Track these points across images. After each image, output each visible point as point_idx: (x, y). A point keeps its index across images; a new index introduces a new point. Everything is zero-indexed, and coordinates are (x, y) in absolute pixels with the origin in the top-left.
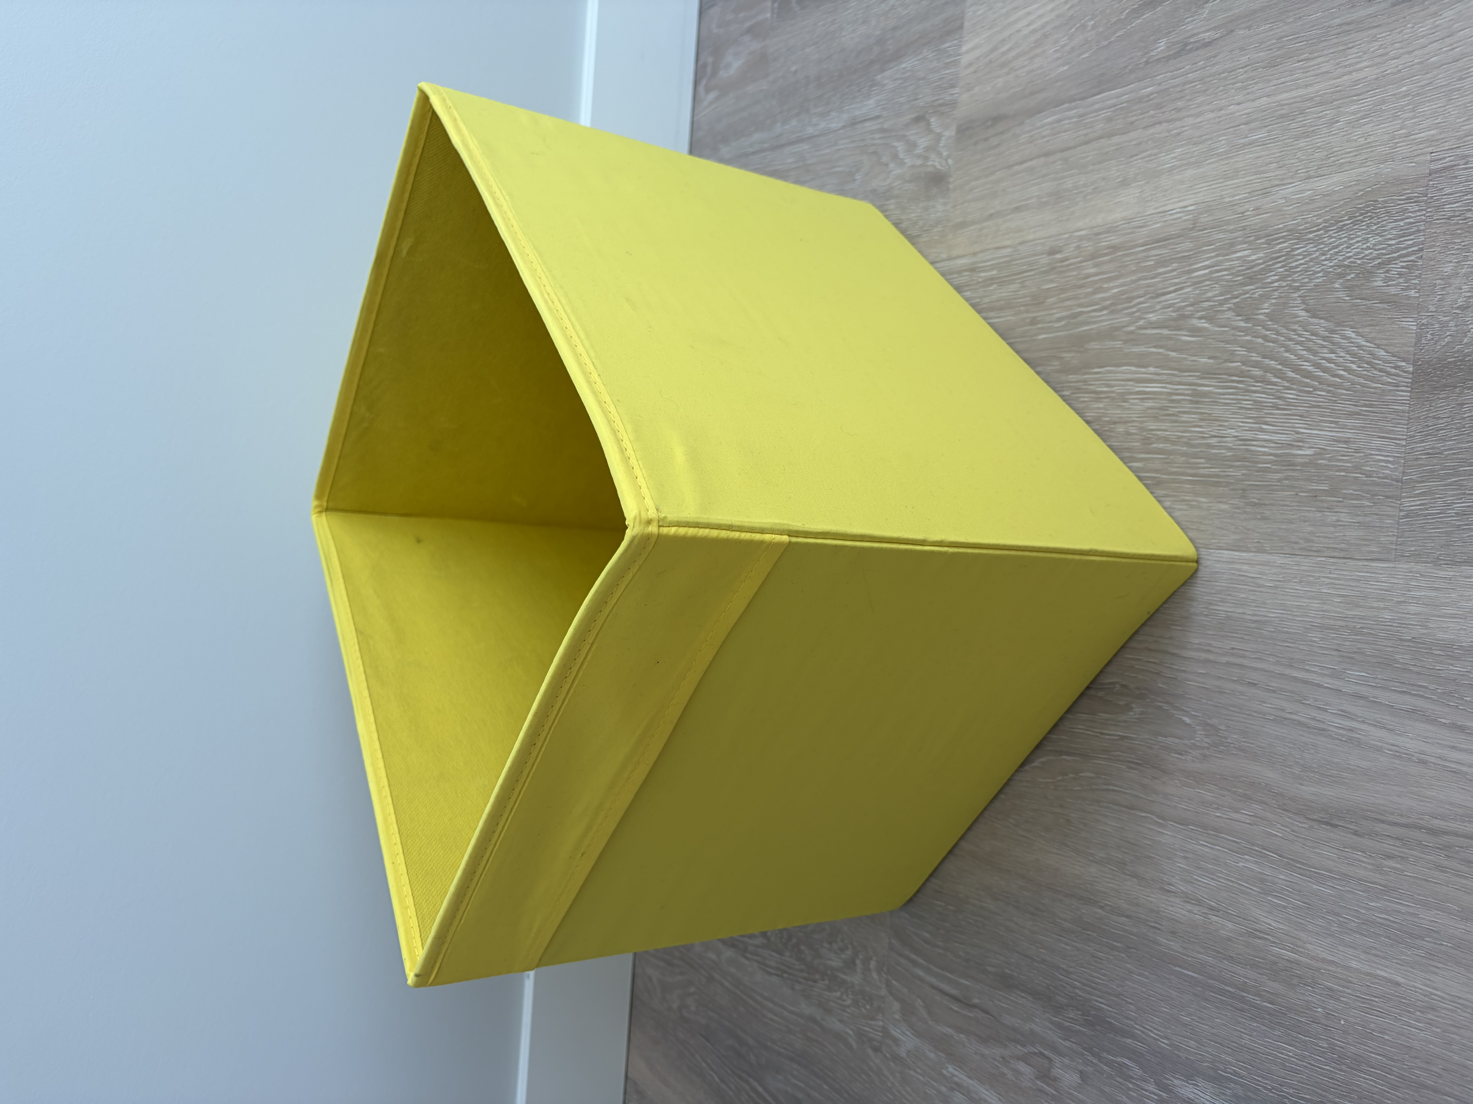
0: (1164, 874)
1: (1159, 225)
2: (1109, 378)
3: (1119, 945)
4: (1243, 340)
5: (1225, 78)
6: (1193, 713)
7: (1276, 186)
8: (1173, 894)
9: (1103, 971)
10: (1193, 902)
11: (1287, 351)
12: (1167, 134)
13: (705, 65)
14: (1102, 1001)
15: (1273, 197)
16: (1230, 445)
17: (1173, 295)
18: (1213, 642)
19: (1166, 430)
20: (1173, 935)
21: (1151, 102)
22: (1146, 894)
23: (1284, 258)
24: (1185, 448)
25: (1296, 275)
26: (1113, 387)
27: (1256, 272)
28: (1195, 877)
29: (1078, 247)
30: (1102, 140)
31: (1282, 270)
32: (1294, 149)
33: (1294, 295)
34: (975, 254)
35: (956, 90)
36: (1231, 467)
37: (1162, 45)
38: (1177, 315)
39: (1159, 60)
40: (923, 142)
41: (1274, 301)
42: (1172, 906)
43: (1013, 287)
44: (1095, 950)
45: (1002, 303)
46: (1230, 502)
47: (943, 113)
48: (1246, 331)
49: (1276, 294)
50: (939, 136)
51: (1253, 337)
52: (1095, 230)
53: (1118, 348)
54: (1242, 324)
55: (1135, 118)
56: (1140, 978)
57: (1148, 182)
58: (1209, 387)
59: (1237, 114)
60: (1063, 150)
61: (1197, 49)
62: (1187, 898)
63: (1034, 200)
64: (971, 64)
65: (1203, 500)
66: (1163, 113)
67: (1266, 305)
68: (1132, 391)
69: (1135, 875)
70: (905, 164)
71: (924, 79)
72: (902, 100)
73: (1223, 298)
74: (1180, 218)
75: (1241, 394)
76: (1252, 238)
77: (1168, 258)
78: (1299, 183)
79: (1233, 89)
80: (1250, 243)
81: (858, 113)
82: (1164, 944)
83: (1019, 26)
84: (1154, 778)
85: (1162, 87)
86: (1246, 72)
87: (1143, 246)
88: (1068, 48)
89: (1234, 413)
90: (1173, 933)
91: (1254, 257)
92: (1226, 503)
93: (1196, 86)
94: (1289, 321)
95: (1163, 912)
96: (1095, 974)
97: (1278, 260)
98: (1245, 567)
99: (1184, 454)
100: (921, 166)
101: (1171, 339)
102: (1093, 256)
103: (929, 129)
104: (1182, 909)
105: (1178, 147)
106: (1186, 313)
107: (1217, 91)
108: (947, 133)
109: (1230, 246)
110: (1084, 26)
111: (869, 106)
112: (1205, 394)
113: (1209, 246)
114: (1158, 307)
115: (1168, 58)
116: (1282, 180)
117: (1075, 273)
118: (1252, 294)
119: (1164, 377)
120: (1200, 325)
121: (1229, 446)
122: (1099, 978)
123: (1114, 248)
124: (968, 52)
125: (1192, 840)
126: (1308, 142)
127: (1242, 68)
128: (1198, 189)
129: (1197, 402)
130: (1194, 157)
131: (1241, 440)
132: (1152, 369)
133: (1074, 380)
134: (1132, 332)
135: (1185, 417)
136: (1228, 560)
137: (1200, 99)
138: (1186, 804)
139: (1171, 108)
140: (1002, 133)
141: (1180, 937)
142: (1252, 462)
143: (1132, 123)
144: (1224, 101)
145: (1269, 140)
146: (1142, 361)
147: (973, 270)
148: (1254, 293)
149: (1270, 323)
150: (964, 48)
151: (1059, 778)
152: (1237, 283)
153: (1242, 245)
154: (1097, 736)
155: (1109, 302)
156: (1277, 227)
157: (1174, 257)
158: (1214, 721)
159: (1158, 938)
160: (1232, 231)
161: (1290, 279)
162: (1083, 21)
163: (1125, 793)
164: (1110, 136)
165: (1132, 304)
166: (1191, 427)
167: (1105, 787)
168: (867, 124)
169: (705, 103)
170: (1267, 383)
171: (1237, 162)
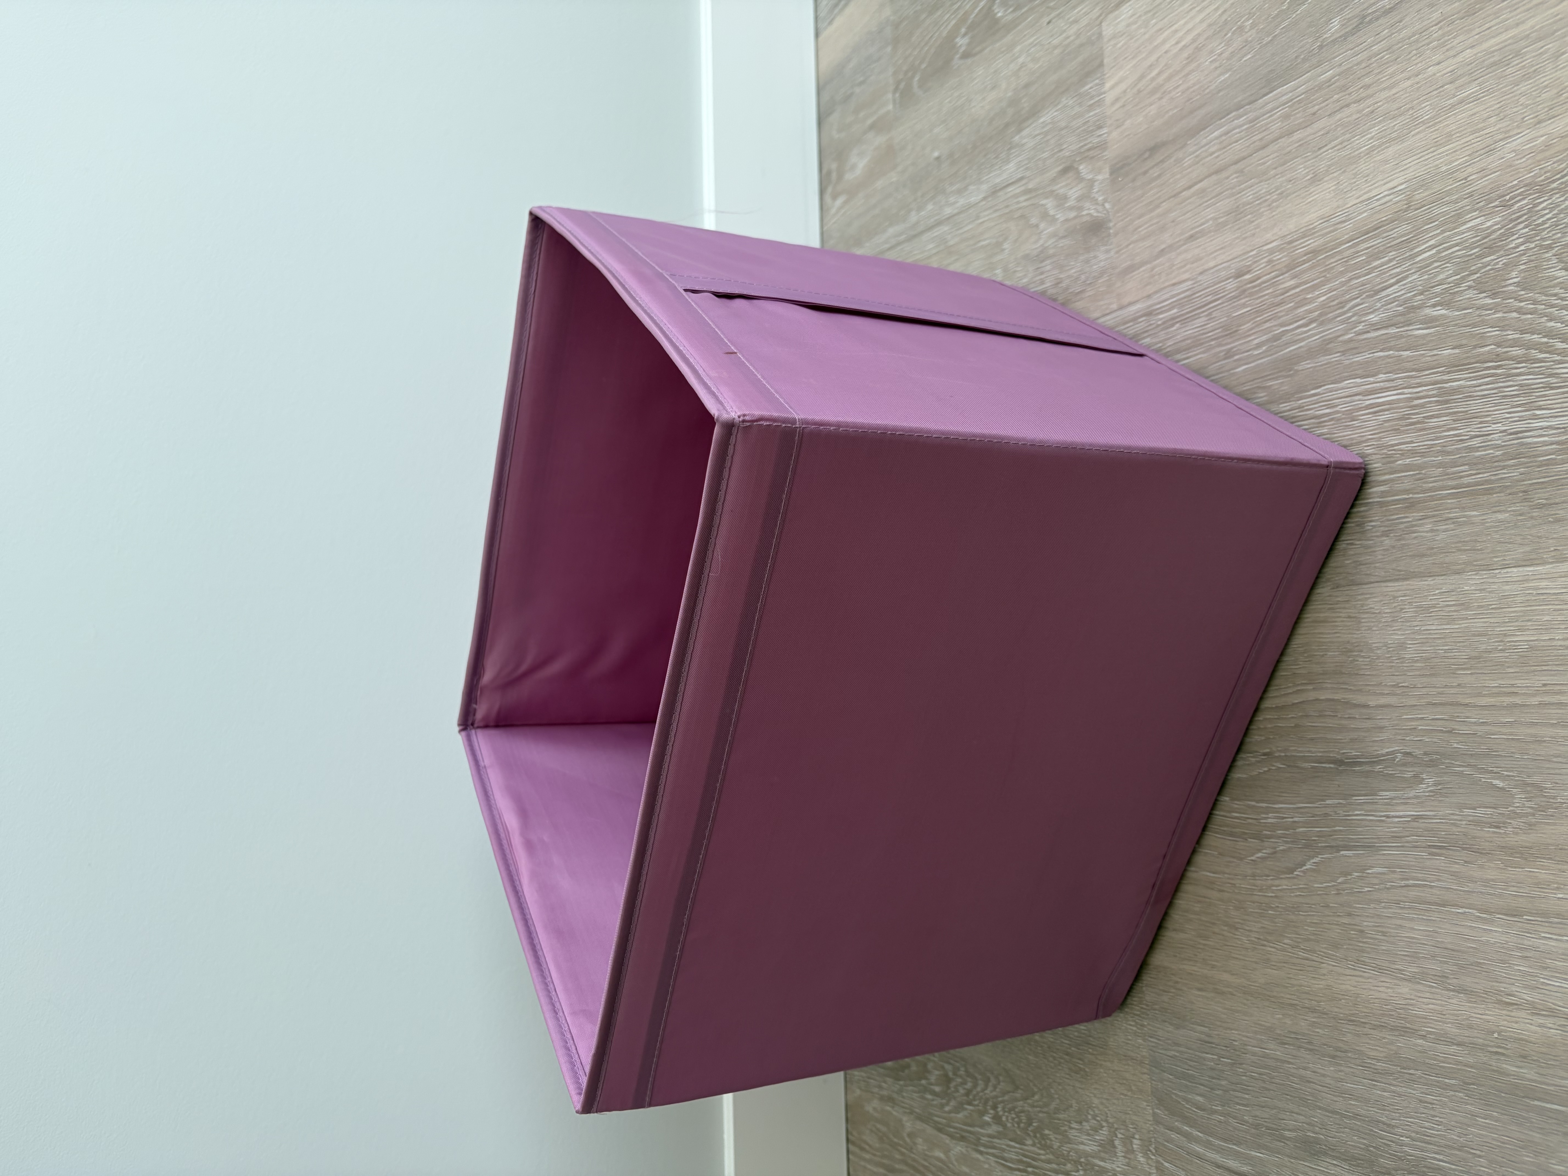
0: (1500, 983)
1: (1365, 214)
2: (1330, 397)
3: (1453, 1082)
4: (1492, 319)
5: (1417, 41)
6: (1505, 773)
7: (1501, 140)
8: (1516, 1007)
9: (1437, 1119)
10: (1544, 1013)
11: (1551, 320)
12: (1358, 115)
13: (829, 173)
14: (1441, 1157)
15: (1499, 153)
16: (1499, 442)
17: (1396, 287)
18: (1516, 682)
19: (1412, 442)
20: (1525, 1060)
21: (1333, 86)
22: (1480, 1012)
23: (1526, 217)
24: (1440, 458)
25: (1546, 232)
26: (1337, 406)
27: (1495, 239)
28: (1542, 980)
29: (1270, 262)
30: (1283, 139)
31: (1527, 230)
32: (1515, 96)
33: (1547, 255)
34: (1149, 296)
35: (1105, 130)
36: (1504, 467)
37: (1336, 24)
38: (1405, 308)
39: (1334, 41)
40: (1074, 193)
41: (1522, 267)
42: (1517, 1022)
43: (1198, 322)
44: (1422, 1093)
45: (1189, 341)
46: (1509, 509)
47: (1093, 158)
48: (1495, 308)
49: (1524, 258)
50: (1092, 182)
51: (1504, 313)
52: (1288, 238)
53: (1336, 361)
54: (1489, 301)
55: (1317, 107)
56: (1487, 1121)
57: (1344, 172)
58: (1460, 381)
59: (1438, 75)
60: (1236, 163)
61: (1377, 19)
62: (1535, 1010)
63: (1211, 222)
64: (1117, 100)
65: (1475, 513)
66: (1349, 94)
67: (1514, 274)
68: (1360, 406)
69: (1461, 990)
70: (1057, 219)
71: (1066, 127)
72: (1045, 155)
73: (1458, 277)
74: (1391, 200)
75: (1501, 380)
76: (1481, 204)
77: (1382, 248)
78: (1528, 131)
79: (1428, 49)
80: (1480, 209)
81: (998, 180)
82: (1513, 1073)
83: (1167, 46)
84: (1466, 862)
85: (1343, 68)
86: (1440, 29)
87: (1349, 242)
88: (1225, 55)
89: (1496, 405)
90: (1525, 1057)
91: (1489, 224)
92: (1505, 511)
93: (1383, 57)
94: (1546, 285)
95: (1506, 1031)
96: (1427, 1124)
97: (1519, 221)
98: (1544, 584)
99: (1440, 465)
100: (1075, 218)
101: (1402, 337)
102: (1290, 267)
103: (1080, 179)
104: (1531, 1024)
105: (1374, 126)
106: (1415, 304)
107: (1410, 56)
108: (1100, 177)
109: (1458, 218)
110: (1241, 28)
111: (1010, 169)
112: (1455, 391)
113: (1431, 223)
114: (1379, 305)
115: (1345, 37)
116: (1505, 132)
117: (1270, 291)
118: (1494, 265)
119: (1400, 382)
120: (1435, 313)
121: (1496, 445)
122: (1433, 1129)
123: (1315, 252)
124: (1112, 88)
125: (1531, 933)
126: (1531, 83)
127: (1436, 25)
128: (1406, 164)
129: (1447, 402)
130: (1396, 131)
131: (1511, 434)
132: (1382, 376)
133: (1288, 408)
134: (1351, 340)
135: (1434, 422)
136: (1520, 579)
137: (1391, 70)
138: (1515, 889)
139: (1359, 87)
140: (1162, 161)
141: (1534, 1060)
142: (1529, 457)
143: (1314, 114)
144: (1420, 65)
145: (1482, 93)
146: (1368, 370)
147: (1149, 314)
148: (1497, 263)
149: (1523, 293)
150: (1108, 85)
151: (1340, 880)
152: (1473, 257)
153: (1471, 213)
154: (1383, 821)
155: (1317, 313)
156: (1511, 184)
157: (1389, 245)
158: (1536, 779)
159: (1505, 1066)
160: (1456, 202)
161: (1539, 238)
162: (1239, 23)
163: (1432, 887)
164: (1290, 133)
165: (1345, 309)
166: (1445, 431)
167: (1403, 883)
168: (1010, 189)
169: (833, 211)
170: (1532, 362)
171: (1448, 125)
